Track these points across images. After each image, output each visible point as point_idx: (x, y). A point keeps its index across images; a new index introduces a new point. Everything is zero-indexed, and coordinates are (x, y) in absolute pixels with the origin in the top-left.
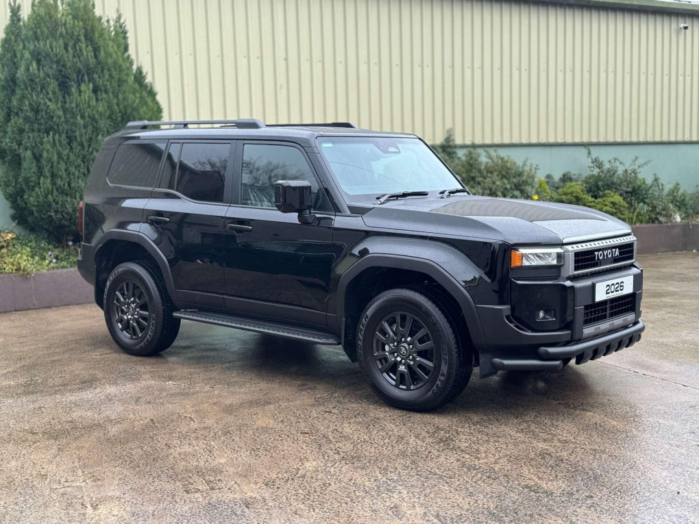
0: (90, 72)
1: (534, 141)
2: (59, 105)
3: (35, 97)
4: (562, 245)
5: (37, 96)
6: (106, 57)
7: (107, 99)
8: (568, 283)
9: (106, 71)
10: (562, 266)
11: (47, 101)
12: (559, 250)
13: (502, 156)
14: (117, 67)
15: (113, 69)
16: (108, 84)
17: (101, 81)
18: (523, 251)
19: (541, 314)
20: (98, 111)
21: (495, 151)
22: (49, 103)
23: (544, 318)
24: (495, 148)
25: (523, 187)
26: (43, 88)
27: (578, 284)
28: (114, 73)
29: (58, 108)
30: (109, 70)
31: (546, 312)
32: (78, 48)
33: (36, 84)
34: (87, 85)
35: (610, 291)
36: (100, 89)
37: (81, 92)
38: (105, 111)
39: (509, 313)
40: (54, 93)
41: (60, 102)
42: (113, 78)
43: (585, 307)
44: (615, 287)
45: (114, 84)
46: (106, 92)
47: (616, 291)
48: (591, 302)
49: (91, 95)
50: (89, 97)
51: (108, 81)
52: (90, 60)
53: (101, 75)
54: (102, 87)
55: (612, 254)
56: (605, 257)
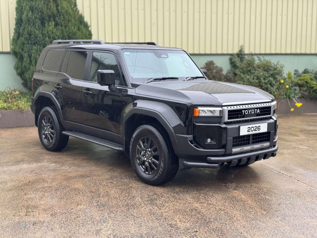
0: (54, 17)
1: (288, 52)
2: (41, 32)
3: (30, 28)
4: (222, 106)
5: (31, 27)
6: (61, 9)
7: (61, 29)
9: (61, 16)
10: (222, 117)
11: (36, 30)
12: (220, 109)
13: (267, 60)
14: (68, 14)
15: (65, 15)
16: (63, 22)
17: (59, 21)
18: (200, 108)
20: (56, 35)
21: (263, 57)
22: (36, 31)
23: (210, 142)
24: (263, 56)
26: (34, 24)
27: (229, 127)
28: (66, 17)
29: (40, 33)
30: (63, 15)
32: (49, 5)
33: (30, 22)
34: (52, 22)
35: (250, 130)
36: (59, 25)
37: (49, 26)
38: (60, 35)
39: (192, 139)
40: (39, 26)
41: (41, 30)
42: (66, 19)
43: (234, 138)
44: (254, 128)
45: (66, 22)
46: (61, 26)
47: (255, 131)
48: (237, 136)
49: (54, 27)
50: (53, 28)
51: (63, 20)
52: (54, 11)
53: (59, 18)
54: (59, 23)
55: (255, 112)
56: (250, 113)
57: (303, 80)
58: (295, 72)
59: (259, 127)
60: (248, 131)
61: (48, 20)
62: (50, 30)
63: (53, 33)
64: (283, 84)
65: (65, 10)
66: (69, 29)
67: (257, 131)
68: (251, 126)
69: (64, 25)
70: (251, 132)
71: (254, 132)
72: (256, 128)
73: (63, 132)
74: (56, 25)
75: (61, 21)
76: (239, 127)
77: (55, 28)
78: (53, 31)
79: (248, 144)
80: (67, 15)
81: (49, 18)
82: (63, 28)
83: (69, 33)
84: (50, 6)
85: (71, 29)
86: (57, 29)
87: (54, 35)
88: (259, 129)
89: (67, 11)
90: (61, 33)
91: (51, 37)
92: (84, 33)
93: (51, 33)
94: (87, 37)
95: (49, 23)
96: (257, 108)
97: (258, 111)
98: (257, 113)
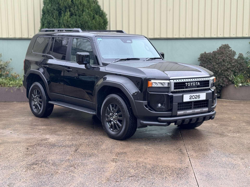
0: (70, 7)
2: (58, 21)
3: (49, 18)
4: (170, 79)
7: (76, 18)
8: (171, 94)
10: (169, 87)
11: (53, 19)
12: (168, 81)
14: (82, 5)
15: (79, 6)
18: (153, 81)
19: (159, 105)
22: (54, 20)
23: (161, 107)
26: (52, 14)
27: (174, 95)
28: (80, 7)
30: (78, 6)
31: (162, 104)
33: (50, 13)
34: (68, 12)
35: (192, 98)
36: (73, 14)
37: (65, 15)
39: (146, 104)
40: (56, 16)
41: (58, 20)
42: (80, 9)
43: (179, 104)
44: (195, 97)
46: (76, 15)
47: (195, 98)
48: (181, 102)
49: (69, 17)
50: (68, 18)
52: (69, 2)
53: (74, 8)
54: (74, 13)
55: (196, 84)
56: (192, 85)
59: (199, 96)
60: (190, 99)
61: (64, 10)
62: (66, 19)
63: (67, 22)
66: (83, 18)
67: (198, 99)
68: (192, 95)
69: (78, 15)
71: (195, 100)
72: (196, 96)
73: (49, 102)
74: (71, 15)
75: (75, 11)
76: (183, 96)
77: (70, 17)
78: (68, 20)
79: (190, 108)
81: (65, 9)
83: (82, 22)
86: (72, 19)
87: (68, 23)
88: (199, 97)
89: (82, 2)
90: (75, 22)
91: (66, 25)
92: (98, 21)
93: (66, 22)
94: (102, 25)
95: (65, 13)
96: (198, 82)
97: (199, 84)
98: (198, 85)
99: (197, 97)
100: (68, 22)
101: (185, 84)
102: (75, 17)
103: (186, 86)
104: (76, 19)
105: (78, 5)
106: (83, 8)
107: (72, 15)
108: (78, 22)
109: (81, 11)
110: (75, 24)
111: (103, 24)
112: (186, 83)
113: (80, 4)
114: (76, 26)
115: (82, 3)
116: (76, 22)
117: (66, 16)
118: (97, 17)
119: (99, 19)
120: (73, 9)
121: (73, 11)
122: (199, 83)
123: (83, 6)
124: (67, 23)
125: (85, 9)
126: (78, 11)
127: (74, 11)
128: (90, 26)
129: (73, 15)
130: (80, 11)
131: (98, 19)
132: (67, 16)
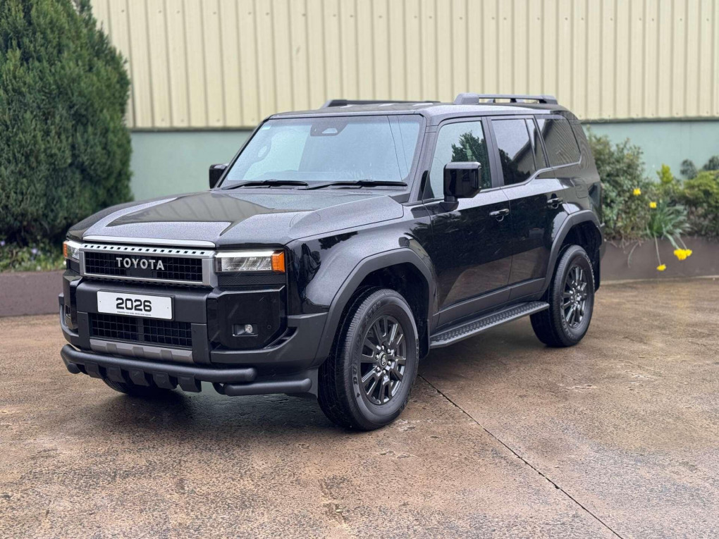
0: (19, 35)
1: (664, 114)
6: (38, 17)
7: (40, 68)
9: (38, 34)
13: (598, 136)
14: (55, 29)
15: (49, 31)
16: (43, 49)
17: (32, 45)
20: (25, 83)
21: (588, 129)
24: (588, 126)
25: (617, 178)
28: (50, 36)
30: (43, 33)
32: (6, 7)
34: (14, 50)
35: (124, 305)
36: (32, 56)
37: (7, 59)
38: (36, 83)
42: (50, 42)
44: (135, 304)
45: (50, 49)
46: (39, 60)
47: (136, 309)
49: (19, 64)
50: (15, 66)
51: (42, 46)
52: (19, 21)
53: (33, 39)
54: (33, 53)
56: (136, 267)
57: (698, 186)
58: (686, 168)
62: (9, 70)
64: (640, 198)
65: (48, 20)
66: (63, 68)
67: (144, 312)
68: (125, 296)
69: (47, 57)
70: (125, 310)
71: (133, 313)
72: (139, 303)
74: (25, 58)
75: (38, 48)
77: (22, 65)
78: (16, 73)
80: (53, 32)
82: (45, 64)
83: (61, 79)
84: (9, 10)
85: (67, 69)
86: (29, 69)
87: (17, 82)
88: (148, 308)
89: (55, 20)
90: (37, 79)
91: (10, 87)
92: (105, 78)
93: (11, 78)
94: (114, 87)
95: (7, 52)
96: (157, 258)
97: (160, 265)
98: (157, 268)
99: (140, 305)
100: (17, 80)
101: (115, 259)
102: (37, 64)
103: (119, 266)
104: (40, 71)
105: (45, 29)
106: (59, 38)
107: (27, 60)
108: (49, 78)
109: (55, 48)
110: (38, 84)
111: (118, 86)
112: (119, 259)
113: (50, 26)
114: (43, 91)
115: (57, 24)
116: (41, 79)
117: (8, 61)
118: (99, 64)
119: (107, 71)
120: (31, 42)
121: (32, 48)
122: (160, 262)
123: (59, 34)
124: (14, 81)
125: (64, 41)
126: (46, 48)
127: (35, 47)
128: (86, 91)
129: (31, 59)
130: (51, 46)
131: (103, 72)
132: (13, 60)
